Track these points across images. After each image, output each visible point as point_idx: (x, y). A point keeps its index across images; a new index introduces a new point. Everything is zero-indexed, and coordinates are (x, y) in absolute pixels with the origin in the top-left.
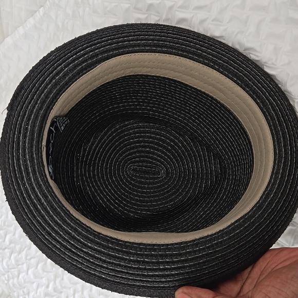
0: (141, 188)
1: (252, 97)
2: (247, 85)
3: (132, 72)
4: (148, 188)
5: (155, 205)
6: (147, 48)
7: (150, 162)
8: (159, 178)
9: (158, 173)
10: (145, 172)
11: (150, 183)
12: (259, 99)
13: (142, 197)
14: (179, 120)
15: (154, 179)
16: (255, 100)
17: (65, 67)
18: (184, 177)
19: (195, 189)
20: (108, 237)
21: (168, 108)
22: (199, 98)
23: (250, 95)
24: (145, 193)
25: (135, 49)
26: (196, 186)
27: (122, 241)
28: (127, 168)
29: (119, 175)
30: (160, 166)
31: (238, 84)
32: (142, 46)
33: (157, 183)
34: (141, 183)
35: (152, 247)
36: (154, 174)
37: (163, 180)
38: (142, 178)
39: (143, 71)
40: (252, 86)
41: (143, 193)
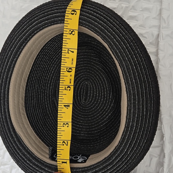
0: (96, 97)
1: (34, 35)
2: (26, 39)
3: (22, 109)
4: (96, 92)
5: (107, 90)
6: (6, 104)
7: (81, 90)
8: (90, 85)
9: (87, 85)
10: (87, 93)
11: (93, 91)
12: (34, 31)
13: (101, 96)
14: (55, 70)
15: (91, 88)
16: (35, 34)
17: (19, 155)
18: (90, 69)
19: (97, 64)
20: (122, 137)
21: (47, 78)
22: (39, 62)
23: (32, 37)
24: (99, 94)
25: (7, 111)
26: (95, 63)
27: (124, 129)
28: (84, 105)
29: (88, 110)
30: (83, 84)
31: (25, 45)
32: (5, 106)
33: (93, 86)
34: (93, 96)
35: (129, 110)
36: (88, 88)
37: (91, 83)
38: (90, 95)
39: (22, 102)
40: (26, 36)
41: (99, 96)
